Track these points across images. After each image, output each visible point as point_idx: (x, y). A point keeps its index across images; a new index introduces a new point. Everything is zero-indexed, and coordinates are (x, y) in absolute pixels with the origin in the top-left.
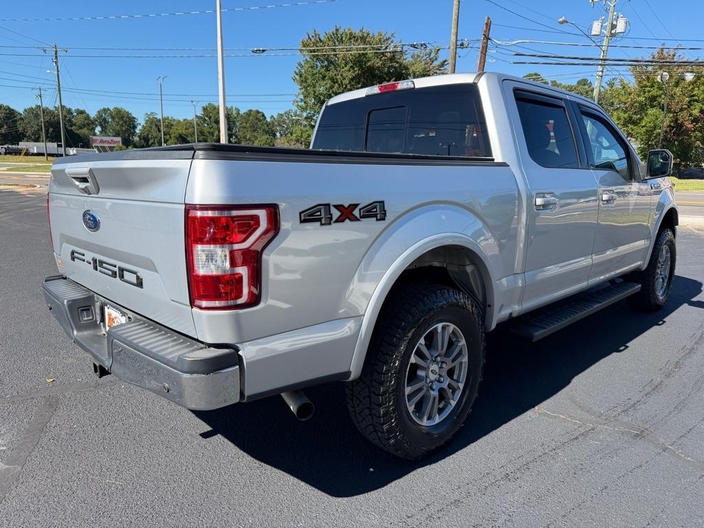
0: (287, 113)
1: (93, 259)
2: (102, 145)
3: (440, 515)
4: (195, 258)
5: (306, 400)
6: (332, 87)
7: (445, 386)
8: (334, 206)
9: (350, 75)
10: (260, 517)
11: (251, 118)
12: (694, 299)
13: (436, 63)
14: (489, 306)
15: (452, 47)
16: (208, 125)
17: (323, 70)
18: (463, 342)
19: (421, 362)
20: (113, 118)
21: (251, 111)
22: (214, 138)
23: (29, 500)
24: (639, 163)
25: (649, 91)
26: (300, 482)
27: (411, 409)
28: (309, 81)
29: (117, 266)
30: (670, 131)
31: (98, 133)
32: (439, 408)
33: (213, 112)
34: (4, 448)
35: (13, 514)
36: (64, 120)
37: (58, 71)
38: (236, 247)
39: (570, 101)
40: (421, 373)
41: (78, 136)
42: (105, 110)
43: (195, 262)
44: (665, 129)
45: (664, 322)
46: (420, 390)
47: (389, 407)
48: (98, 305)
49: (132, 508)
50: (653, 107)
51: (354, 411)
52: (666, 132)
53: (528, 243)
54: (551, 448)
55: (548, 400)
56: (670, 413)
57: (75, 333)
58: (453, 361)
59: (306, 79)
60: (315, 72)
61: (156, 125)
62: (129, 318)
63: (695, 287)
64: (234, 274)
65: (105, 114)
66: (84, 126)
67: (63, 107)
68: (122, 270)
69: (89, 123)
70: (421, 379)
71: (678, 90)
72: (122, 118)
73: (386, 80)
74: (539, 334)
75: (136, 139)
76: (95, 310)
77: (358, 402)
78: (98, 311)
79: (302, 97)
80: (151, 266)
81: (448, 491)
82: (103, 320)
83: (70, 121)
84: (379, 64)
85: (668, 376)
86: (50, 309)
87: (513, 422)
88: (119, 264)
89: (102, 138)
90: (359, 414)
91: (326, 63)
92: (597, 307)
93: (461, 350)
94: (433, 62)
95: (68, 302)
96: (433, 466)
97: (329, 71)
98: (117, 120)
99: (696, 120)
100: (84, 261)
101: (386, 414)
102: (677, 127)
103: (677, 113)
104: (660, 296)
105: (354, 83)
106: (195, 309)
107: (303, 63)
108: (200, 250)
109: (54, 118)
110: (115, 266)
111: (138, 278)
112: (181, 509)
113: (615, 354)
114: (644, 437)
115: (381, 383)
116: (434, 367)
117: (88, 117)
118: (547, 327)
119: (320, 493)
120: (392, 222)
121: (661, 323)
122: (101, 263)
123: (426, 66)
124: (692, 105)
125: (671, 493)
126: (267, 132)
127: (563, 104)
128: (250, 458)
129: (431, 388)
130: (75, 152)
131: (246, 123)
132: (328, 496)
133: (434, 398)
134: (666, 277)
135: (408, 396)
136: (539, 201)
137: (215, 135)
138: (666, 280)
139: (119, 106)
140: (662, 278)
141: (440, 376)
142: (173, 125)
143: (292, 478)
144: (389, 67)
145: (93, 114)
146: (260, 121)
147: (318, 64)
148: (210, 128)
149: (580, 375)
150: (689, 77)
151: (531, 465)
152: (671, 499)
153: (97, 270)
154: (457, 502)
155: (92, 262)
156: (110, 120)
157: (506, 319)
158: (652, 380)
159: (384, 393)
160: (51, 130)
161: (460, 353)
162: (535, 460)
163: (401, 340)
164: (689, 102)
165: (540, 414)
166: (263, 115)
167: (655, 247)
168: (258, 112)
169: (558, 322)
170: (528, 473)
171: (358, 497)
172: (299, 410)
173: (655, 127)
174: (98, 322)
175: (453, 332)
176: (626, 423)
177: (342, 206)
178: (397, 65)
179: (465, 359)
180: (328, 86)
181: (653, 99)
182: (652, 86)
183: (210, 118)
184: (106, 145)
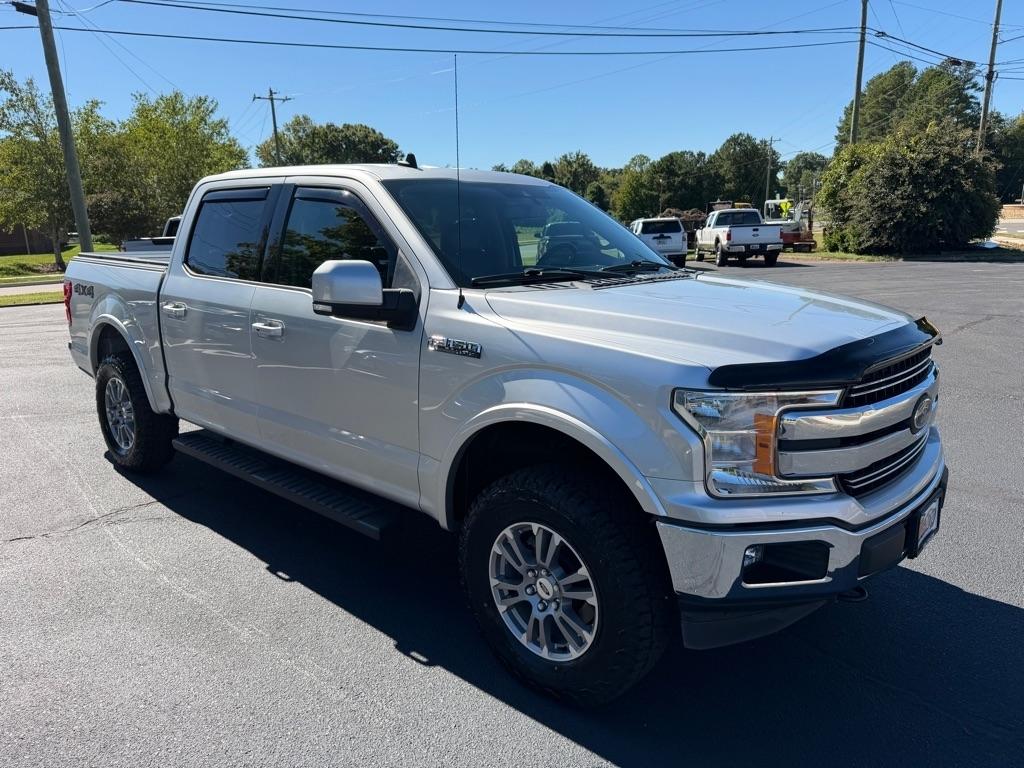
18: (130, 403)
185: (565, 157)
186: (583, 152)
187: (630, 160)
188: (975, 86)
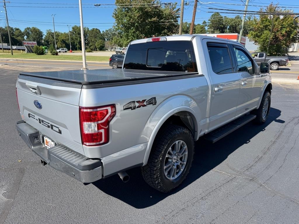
0: (110, 30)
1: (39, 119)
2: (28, 45)
3: (177, 215)
4: (84, 127)
5: (127, 175)
6: (130, 20)
7: (179, 164)
8: (136, 102)
9: (138, 15)
10: (110, 218)
11: (94, 32)
12: (277, 119)
13: (175, 10)
14: (196, 131)
15: (182, 5)
16: (75, 35)
17: (126, 12)
18: (186, 147)
19: (170, 156)
20: (32, 32)
21: (94, 29)
22: (78, 41)
23: (19, 214)
24: (257, 67)
25: (265, 23)
26: (124, 203)
27: (166, 174)
28: (119, 17)
29: (50, 124)
30: (273, 40)
31: (26, 39)
32: (177, 172)
33: (77, 29)
34: (5, 192)
35: (13, 220)
36: (10, 33)
37: (6, 12)
38: (100, 122)
39: (230, 44)
40: (170, 160)
41: (16, 40)
42: (28, 28)
43: (84, 129)
44: (271, 40)
45: (265, 129)
46: (170, 166)
47: (158, 175)
48: (41, 136)
49: (60, 215)
50: (266, 30)
51: (145, 176)
52: (271, 41)
53: (212, 98)
54: (219, 186)
55: (218, 165)
56: (264, 170)
57: (32, 147)
58: (182, 154)
59: (118, 16)
60: (122, 13)
61: (52, 35)
62: (55, 143)
63: (278, 113)
64: (99, 133)
65: (28, 30)
66: (19, 35)
67: (9, 27)
68: (52, 126)
69: (21, 34)
70: (170, 162)
71: (276, 23)
72: (36, 32)
73: (154, 17)
74: (215, 140)
75: (43, 41)
76: (40, 138)
77: (146, 173)
78: (41, 138)
79: (116, 24)
80: (65, 127)
81: (180, 205)
82: (43, 142)
83: (13, 33)
84: (150, 10)
85: (264, 154)
86: (20, 135)
87: (205, 175)
88: (51, 123)
89: (28, 42)
90: (146, 177)
91: (127, 9)
92: (238, 126)
93: (185, 150)
94: (174, 9)
95: (29, 135)
96: (175, 194)
97: (128, 13)
98: (34, 33)
99: (283, 36)
100: (35, 118)
101: (157, 178)
102: (276, 38)
103: (276, 32)
104: (264, 118)
105: (139, 18)
106: (84, 145)
107: (117, 9)
108: (86, 124)
109: (5, 32)
110: (49, 124)
111: (59, 130)
112: (79, 215)
113: (245, 144)
114: (254, 180)
115: (155, 166)
116: (175, 157)
117: (20, 31)
118: (218, 137)
119: (132, 207)
120: (159, 105)
121: (263, 130)
122: (43, 121)
123: (171, 11)
124: (282, 29)
125: (262, 204)
126: (101, 39)
127: (227, 46)
128: (104, 193)
129: (174, 165)
130: (15, 47)
131: (92, 34)
132: (135, 208)
133: (175, 169)
134: (266, 111)
135: (165, 169)
136: (216, 89)
137: (78, 40)
138: (266, 112)
139: (34, 26)
140: (265, 111)
141: (177, 160)
142: (59, 35)
143: (121, 201)
144: (155, 12)
145: (23, 30)
146: (98, 33)
147: (124, 10)
148: (76, 37)
149: (231, 154)
150: (282, 17)
151: (211, 193)
152: (262, 206)
153: (41, 123)
154: (183, 209)
155: (38, 120)
156: (31, 33)
157: (202, 135)
158: (258, 156)
159: (156, 170)
160: (4, 37)
161: (185, 151)
162: (213, 191)
163: (162, 149)
164: (281, 28)
165: (215, 171)
166: (99, 31)
167: (262, 100)
168: (97, 29)
169: (223, 135)
170: (210, 197)
171: (146, 208)
172: (124, 179)
173: (267, 39)
174: (42, 143)
175: (182, 143)
176: (247, 175)
177: (139, 101)
178: (158, 11)
179: (187, 153)
180: (128, 19)
181: (266, 27)
182: (266, 21)
183: (76, 32)
184: (30, 45)
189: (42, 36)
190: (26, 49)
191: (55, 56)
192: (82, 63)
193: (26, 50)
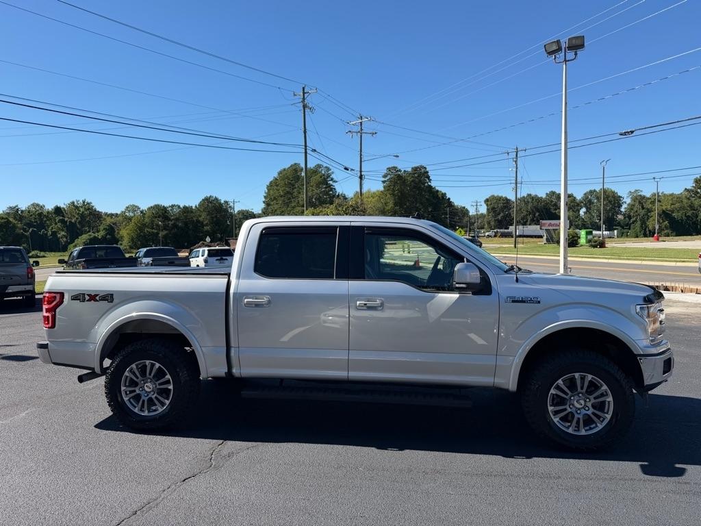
18: (168, 376)
58: (159, 385)
61: (640, 203)
65: (591, 195)
67: (553, 193)
69: (575, 206)
72: (608, 197)
75: (621, 217)
93: (168, 381)
117: (574, 200)
120: (117, 304)
139: (606, 187)
145: (579, 196)
156: (595, 201)
157: (222, 375)
177: (91, 295)
185: (73, 203)
186: (88, 200)
187: (125, 208)
188: (332, 179)
189: (620, 206)
190: (545, 235)
191: (598, 250)
192: (558, 262)
193: (545, 237)
